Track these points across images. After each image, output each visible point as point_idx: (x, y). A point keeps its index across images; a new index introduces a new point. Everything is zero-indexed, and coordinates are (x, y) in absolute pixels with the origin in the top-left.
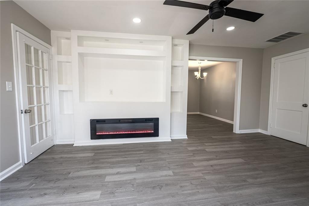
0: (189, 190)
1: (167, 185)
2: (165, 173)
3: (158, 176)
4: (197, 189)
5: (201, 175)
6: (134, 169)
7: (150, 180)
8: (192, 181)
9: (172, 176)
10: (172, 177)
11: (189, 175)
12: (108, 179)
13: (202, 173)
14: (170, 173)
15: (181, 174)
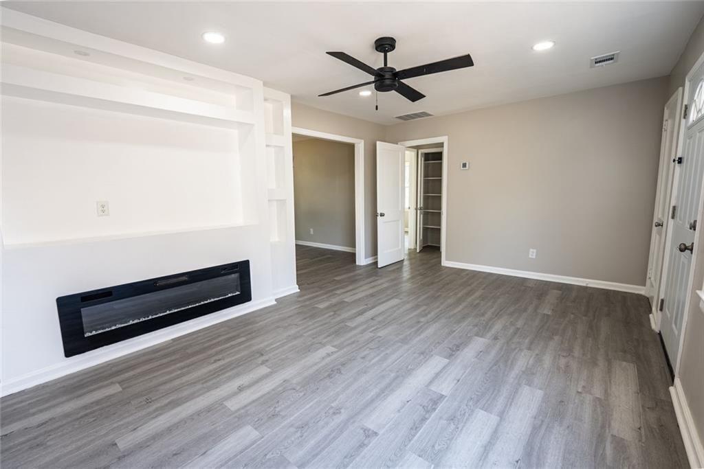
0: (375, 357)
1: (343, 364)
2: (322, 352)
3: (317, 361)
4: (383, 351)
5: (372, 335)
6: (264, 370)
7: (311, 371)
8: (368, 345)
9: (337, 352)
10: (339, 353)
11: (358, 341)
12: (232, 405)
13: (371, 332)
14: (329, 349)
15: (345, 344)
